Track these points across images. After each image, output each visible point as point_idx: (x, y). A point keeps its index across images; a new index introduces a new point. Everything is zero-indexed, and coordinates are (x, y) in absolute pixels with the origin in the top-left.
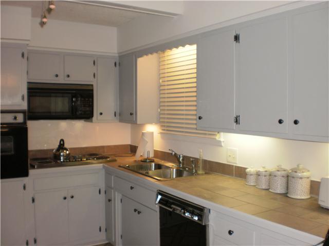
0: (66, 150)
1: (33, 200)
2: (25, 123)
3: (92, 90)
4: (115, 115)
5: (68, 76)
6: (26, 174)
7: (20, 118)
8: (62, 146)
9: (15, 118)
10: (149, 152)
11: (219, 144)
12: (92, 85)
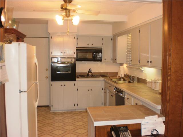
0: (92, 73)
1: (77, 90)
2: (75, 62)
3: (102, 50)
4: (111, 60)
5: (92, 45)
6: (75, 80)
7: (73, 60)
8: (90, 71)
9: (72, 60)
10: (121, 75)
11: (142, 71)
12: (102, 48)
